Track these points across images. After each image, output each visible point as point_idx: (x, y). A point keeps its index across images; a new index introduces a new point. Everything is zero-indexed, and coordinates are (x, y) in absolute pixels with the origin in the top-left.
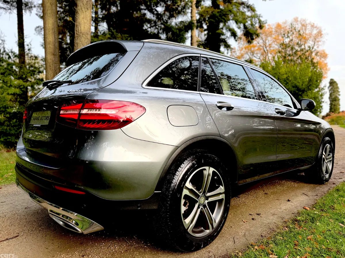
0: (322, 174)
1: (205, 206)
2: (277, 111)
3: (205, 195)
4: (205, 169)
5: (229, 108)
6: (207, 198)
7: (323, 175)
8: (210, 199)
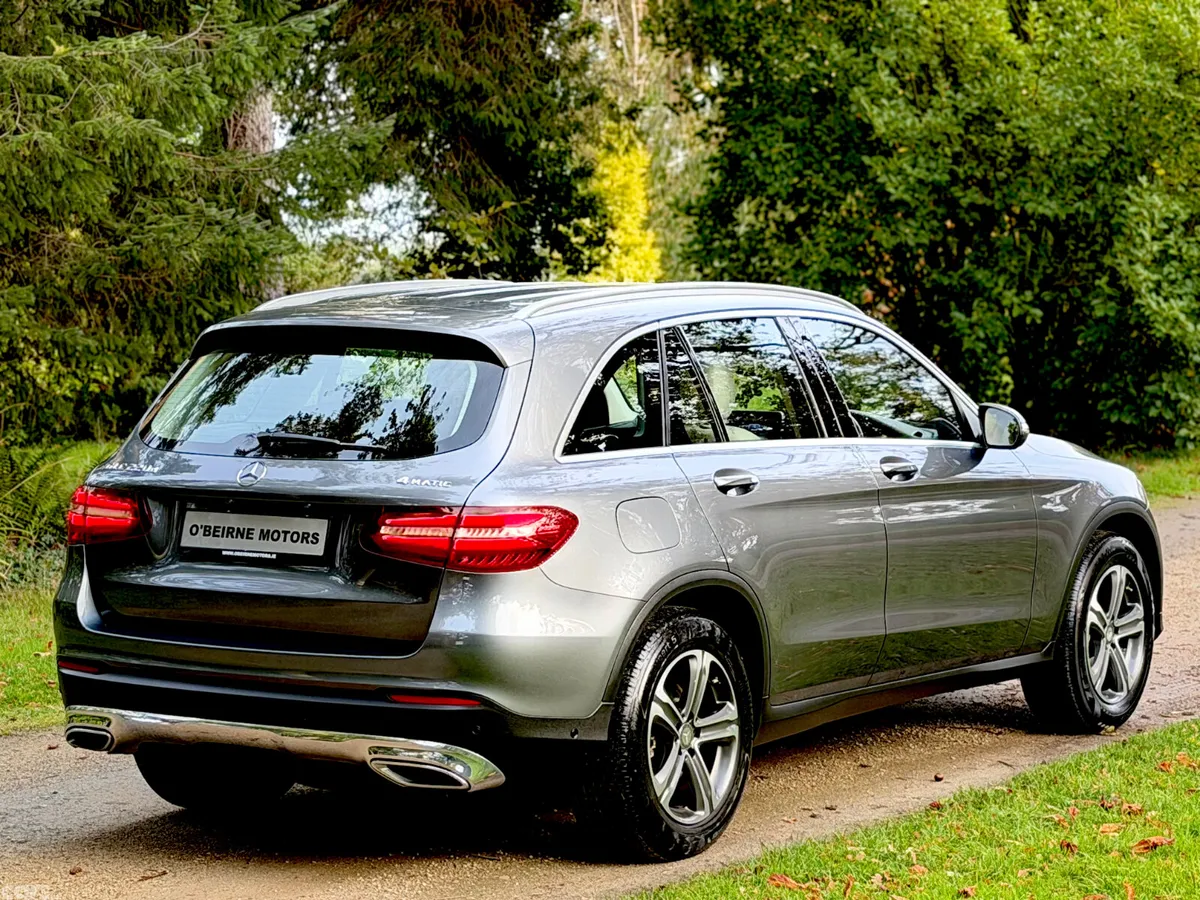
0: (1085, 690)
1: (692, 752)
2: (888, 467)
3: (692, 724)
4: (693, 657)
5: (745, 488)
6: (697, 732)
7: (1089, 695)
8: (706, 737)
